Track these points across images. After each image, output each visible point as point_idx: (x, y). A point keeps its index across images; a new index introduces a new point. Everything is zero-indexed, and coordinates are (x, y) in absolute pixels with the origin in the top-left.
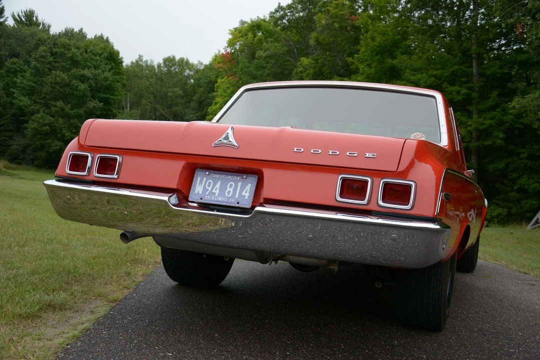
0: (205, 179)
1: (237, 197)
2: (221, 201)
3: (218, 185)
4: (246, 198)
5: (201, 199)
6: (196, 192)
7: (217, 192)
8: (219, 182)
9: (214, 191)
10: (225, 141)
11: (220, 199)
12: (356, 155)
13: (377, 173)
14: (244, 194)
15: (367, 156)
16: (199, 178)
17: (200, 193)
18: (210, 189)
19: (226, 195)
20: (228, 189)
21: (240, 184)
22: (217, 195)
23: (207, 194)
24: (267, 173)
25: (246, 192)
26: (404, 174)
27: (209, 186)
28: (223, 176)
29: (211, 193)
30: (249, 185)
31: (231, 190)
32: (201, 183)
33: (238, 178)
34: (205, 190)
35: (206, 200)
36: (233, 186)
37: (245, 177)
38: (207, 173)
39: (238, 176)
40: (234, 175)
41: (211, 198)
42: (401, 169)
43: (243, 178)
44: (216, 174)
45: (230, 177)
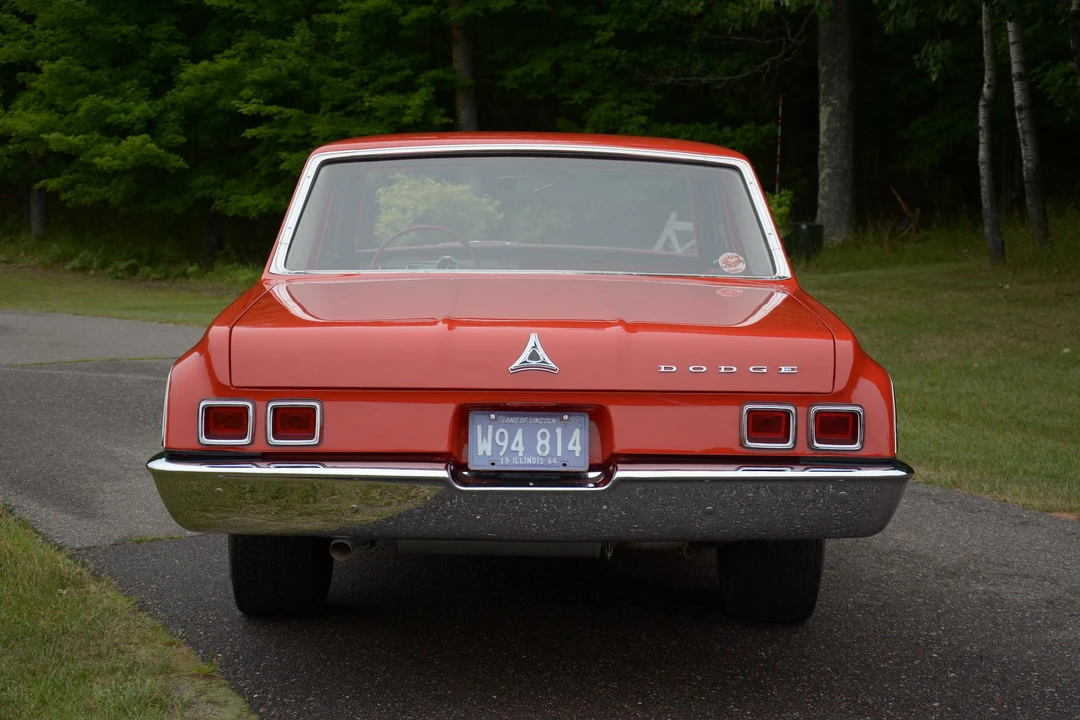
0: (490, 427)
1: (559, 454)
2: (532, 465)
3: (519, 436)
4: (577, 454)
5: (493, 464)
6: (480, 453)
7: (521, 449)
8: (520, 431)
9: (513, 448)
10: (534, 363)
11: (529, 461)
12: (765, 371)
14: (571, 447)
15: (783, 371)
16: (479, 427)
17: (489, 453)
18: (505, 444)
19: (539, 452)
20: (541, 442)
21: (559, 431)
22: (521, 454)
23: (501, 454)
25: (574, 444)
26: (843, 396)
27: (502, 438)
28: (525, 419)
29: (510, 453)
30: (577, 432)
31: (546, 442)
32: (485, 434)
33: (554, 421)
34: (496, 448)
35: (502, 465)
36: (548, 436)
37: (565, 417)
38: (493, 416)
39: (551, 417)
40: (545, 416)
41: (511, 460)
42: (840, 385)
43: (562, 419)
44: (510, 416)
45: (537, 420)
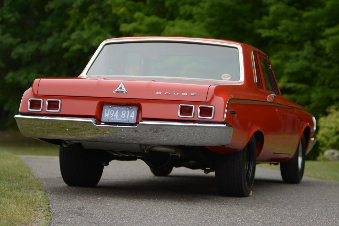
0: (109, 110)
1: (128, 118)
2: (119, 121)
3: (117, 112)
4: (133, 118)
5: (109, 120)
6: (105, 117)
7: (117, 116)
8: (117, 111)
9: (115, 116)
10: (120, 90)
11: (119, 119)
12: (187, 95)
13: (197, 103)
14: (131, 116)
15: (192, 95)
16: (106, 110)
17: (108, 117)
18: (113, 115)
19: (122, 117)
20: (123, 114)
21: (128, 111)
22: (117, 118)
23: (111, 117)
24: (143, 105)
25: (132, 115)
26: (209, 103)
27: (112, 113)
28: (119, 108)
29: (114, 117)
30: (134, 112)
31: (124, 115)
32: (107, 112)
33: (127, 108)
34: (110, 115)
35: (111, 121)
36: (125, 113)
37: (131, 107)
38: (110, 107)
39: (127, 107)
40: (125, 107)
41: (114, 119)
42: (208, 100)
43: (130, 108)
44: (115, 107)
45: (123, 108)
